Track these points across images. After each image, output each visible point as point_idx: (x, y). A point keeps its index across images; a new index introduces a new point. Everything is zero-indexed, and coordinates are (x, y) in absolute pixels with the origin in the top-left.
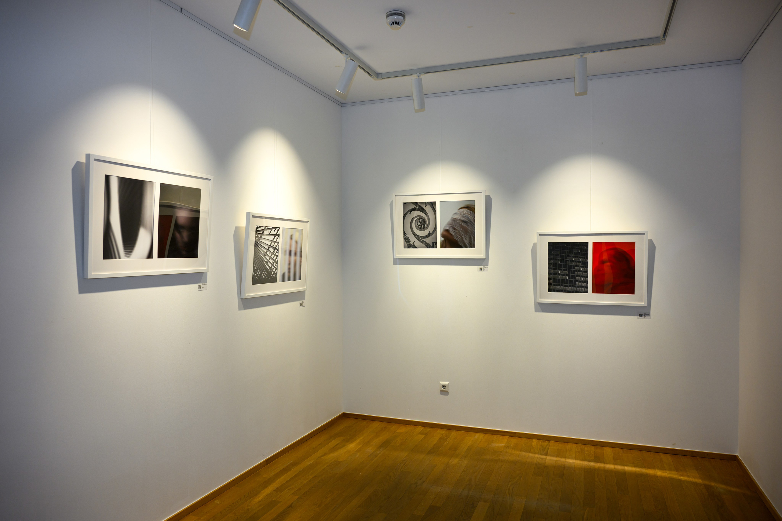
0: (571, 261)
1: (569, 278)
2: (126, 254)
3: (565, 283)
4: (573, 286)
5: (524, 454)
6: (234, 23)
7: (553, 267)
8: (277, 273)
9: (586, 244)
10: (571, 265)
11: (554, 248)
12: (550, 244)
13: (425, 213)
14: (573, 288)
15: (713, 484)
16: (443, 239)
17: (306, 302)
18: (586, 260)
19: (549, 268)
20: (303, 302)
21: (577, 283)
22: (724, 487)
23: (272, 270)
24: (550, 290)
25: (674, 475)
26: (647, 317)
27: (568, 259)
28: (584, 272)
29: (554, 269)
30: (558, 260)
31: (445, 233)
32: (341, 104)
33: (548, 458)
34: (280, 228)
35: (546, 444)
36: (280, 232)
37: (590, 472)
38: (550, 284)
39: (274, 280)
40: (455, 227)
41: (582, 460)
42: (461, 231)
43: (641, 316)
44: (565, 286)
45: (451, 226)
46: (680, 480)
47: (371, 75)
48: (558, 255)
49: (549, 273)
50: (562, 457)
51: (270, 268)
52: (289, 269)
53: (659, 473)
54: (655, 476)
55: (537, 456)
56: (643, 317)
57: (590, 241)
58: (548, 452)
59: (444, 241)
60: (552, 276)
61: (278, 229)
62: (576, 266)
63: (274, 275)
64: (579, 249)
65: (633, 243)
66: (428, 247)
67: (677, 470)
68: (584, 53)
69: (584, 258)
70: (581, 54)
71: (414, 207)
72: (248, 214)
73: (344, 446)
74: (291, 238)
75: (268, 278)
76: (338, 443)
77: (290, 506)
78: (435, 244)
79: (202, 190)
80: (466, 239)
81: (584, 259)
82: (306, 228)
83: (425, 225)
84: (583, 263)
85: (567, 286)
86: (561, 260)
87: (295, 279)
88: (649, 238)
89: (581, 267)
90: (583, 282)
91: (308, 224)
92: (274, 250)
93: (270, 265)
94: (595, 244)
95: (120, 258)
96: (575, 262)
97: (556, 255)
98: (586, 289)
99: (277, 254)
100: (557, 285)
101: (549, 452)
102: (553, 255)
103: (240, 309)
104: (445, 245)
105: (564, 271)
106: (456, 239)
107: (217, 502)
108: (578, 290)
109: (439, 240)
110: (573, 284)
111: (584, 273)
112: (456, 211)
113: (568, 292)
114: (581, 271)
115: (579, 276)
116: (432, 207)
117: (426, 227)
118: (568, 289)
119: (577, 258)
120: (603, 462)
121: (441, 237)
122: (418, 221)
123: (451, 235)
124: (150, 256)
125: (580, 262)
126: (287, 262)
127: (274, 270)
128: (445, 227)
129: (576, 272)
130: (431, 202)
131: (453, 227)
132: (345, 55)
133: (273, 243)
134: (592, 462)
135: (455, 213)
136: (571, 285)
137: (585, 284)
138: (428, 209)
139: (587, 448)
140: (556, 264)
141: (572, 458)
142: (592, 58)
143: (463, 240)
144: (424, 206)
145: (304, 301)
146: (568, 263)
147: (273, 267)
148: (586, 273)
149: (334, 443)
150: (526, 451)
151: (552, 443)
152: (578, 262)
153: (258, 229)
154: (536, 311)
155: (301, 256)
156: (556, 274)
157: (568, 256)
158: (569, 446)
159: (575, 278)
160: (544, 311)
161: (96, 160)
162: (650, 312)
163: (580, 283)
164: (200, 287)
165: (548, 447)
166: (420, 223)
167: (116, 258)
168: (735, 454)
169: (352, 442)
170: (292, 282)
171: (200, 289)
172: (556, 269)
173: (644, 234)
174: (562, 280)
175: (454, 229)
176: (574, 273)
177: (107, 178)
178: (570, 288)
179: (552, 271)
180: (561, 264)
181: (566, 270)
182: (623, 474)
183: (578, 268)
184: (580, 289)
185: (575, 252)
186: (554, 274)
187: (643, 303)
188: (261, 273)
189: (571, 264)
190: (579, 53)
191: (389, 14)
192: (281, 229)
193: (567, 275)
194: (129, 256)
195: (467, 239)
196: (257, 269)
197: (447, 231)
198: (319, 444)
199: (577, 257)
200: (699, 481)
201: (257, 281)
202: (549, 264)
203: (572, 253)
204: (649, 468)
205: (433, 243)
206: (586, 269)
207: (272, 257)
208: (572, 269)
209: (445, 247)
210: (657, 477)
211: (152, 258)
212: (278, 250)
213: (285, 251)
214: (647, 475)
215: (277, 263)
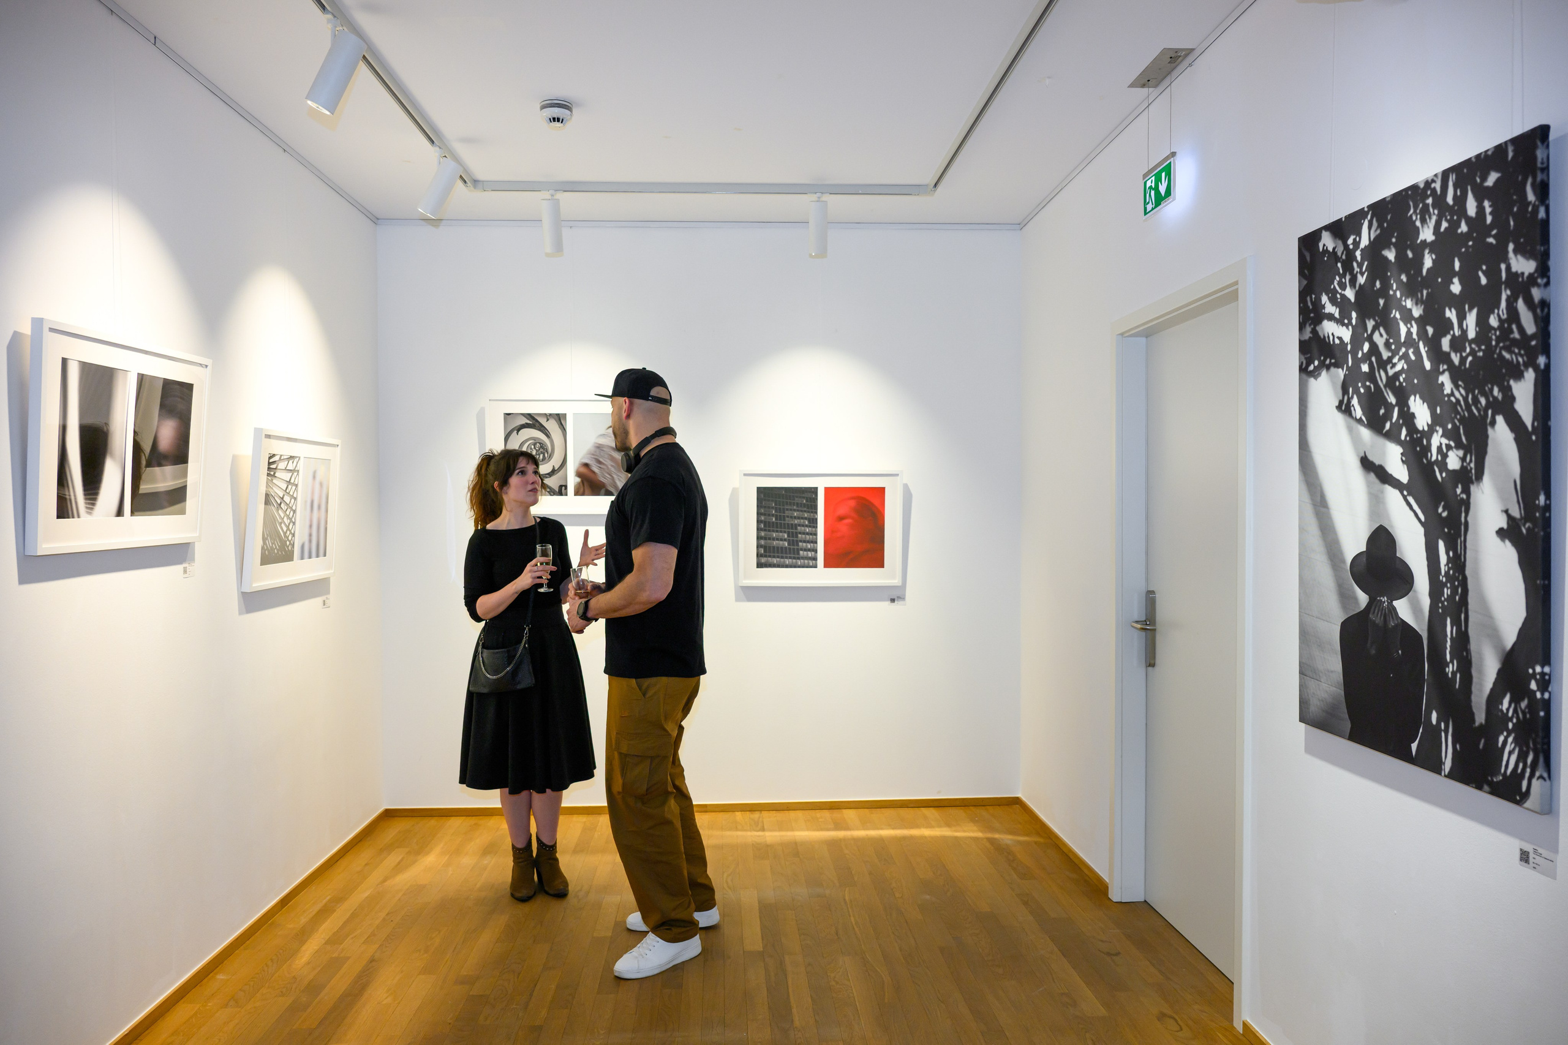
0: (791, 517)
1: (788, 544)
2: (87, 508)
3: (782, 553)
4: (794, 558)
5: (728, 833)
6: (307, 98)
7: (764, 526)
8: (294, 543)
9: (814, 491)
10: (792, 524)
11: (765, 496)
12: (760, 490)
13: (547, 435)
14: (794, 561)
15: (997, 836)
16: (578, 480)
17: (332, 598)
18: (814, 516)
19: (759, 529)
20: (327, 598)
21: (801, 552)
22: (1010, 837)
23: (288, 538)
24: (760, 565)
25: (946, 832)
26: (901, 602)
27: (787, 513)
28: (811, 534)
29: (765, 530)
30: (773, 515)
31: (583, 470)
32: (375, 220)
33: (767, 834)
34: (300, 457)
35: (756, 815)
36: (300, 467)
37: (833, 844)
38: (759, 555)
39: (288, 557)
40: (601, 460)
41: (818, 830)
42: (612, 466)
43: (893, 600)
44: (782, 557)
45: (593, 456)
46: (956, 838)
47: (465, 182)
48: (773, 508)
49: (759, 538)
50: (787, 830)
51: (285, 533)
52: (310, 535)
53: (926, 832)
54: (923, 837)
55: (749, 833)
56: (896, 602)
57: (821, 484)
58: (763, 826)
59: (581, 484)
60: (762, 542)
61: (298, 459)
62: (799, 525)
63: (290, 548)
64: (804, 498)
65: (882, 491)
66: (552, 494)
67: (948, 825)
68: (822, 193)
69: (812, 512)
70: (818, 195)
71: (525, 421)
72: (258, 431)
73: (414, 862)
74: (314, 477)
75: (282, 553)
76: (400, 858)
77: (372, 960)
78: (563, 488)
79: (194, 386)
80: (620, 480)
81: (812, 514)
82: (336, 456)
83: (546, 455)
84: (809, 520)
85: (786, 558)
86: (776, 515)
87: (318, 556)
88: (905, 482)
89: (807, 526)
90: (809, 550)
91: (338, 450)
92: (291, 500)
93: (285, 529)
94: (828, 490)
95: (79, 517)
96: (799, 518)
97: (769, 507)
98: (814, 562)
99: (294, 508)
100: (770, 556)
101: (765, 827)
102: (765, 507)
103: (240, 613)
104: (582, 490)
105: (781, 534)
106: (602, 479)
107: (220, 977)
108: (803, 564)
109: (572, 481)
110: (795, 554)
111: (811, 537)
112: (603, 431)
113: (787, 566)
114: (808, 534)
115: (804, 542)
116: (559, 423)
117: (547, 459)
118: (787, 561)
119: (801, 513)
120: (847, 828)
121: (576, 476)
122: (533, 447)
123: (594, 472)
124: (120, 513)
125: (806, 518)
126: (308, 524)
127: (290, 538)
128: (582, 459)
129: (800, 535)
130: (558, 415)
131: (596, 459)
132: (438, 149)
133: (290, 487)
134: (832, 830)
135: (601, 435)
136: (792, 556)
137: (813, 553)
138: (552, 426)
139: (819, 814)
140: (769, 522)
141: (802, 830)
142: (834, 202)
143: (615, 483)
144: (543, 421)
145: (327, 596)
146: (788, 521)
147: (288, 532)
148: (814, 537)
149: (393, 859)
150: (730, 829)
151: (765, 814)
152: (802, 518)
153: (271, 461)
154: (737, 600)
155: (327, 511)
156: (770, 539)
157: (787, 510)
158: (792, 814)
159: (798, 545)
160: (750, 599)
161: (52, 330)
162: (905, 595)
163: (805, 553)
164: (185, 571)
165: (760, 819)
166: (537, 451)
167: (73, 517)
168: (1017, 796)
169: (428, 853)
170: (314, 559)
171: (186, 575)
172: (769, 531)
173: (897, 475)
174: (778, 548)
175: (600, 462)
176: (797, 537)
177: (64, 361)
178: (790, 560)
179: (763, 534)
180: (777, 523)
181: (785, 532)
182: (881, 840)
183: (803, 528)
184: (806, 561)
185: (797, 504)
186: (765, 539)
187: (896, 581)
188: (272, 544)
189: (792, 522)
190: (816, 193)
191: (547, 104)
192: (302, 459)
193: (785, 540)
194: (91, 513)
195: (622, 480)
196: (267, 535)
197: (586, 465)
198: (366, 864)
199: (802, 511)
200: (980, 835)
201: (268, 558)
202: (759, 522)
203: (794, 505)
204: (912, 828)
205: (561, 486)
206: (814, 529)
207: (288, 513)
208: (794, 531)
209: (583, 494)
210: (925, 837)
211: (123, 516)
212: (295, 499)
213: (306, 502)
214: (912, 838)
215: (294, 523)
